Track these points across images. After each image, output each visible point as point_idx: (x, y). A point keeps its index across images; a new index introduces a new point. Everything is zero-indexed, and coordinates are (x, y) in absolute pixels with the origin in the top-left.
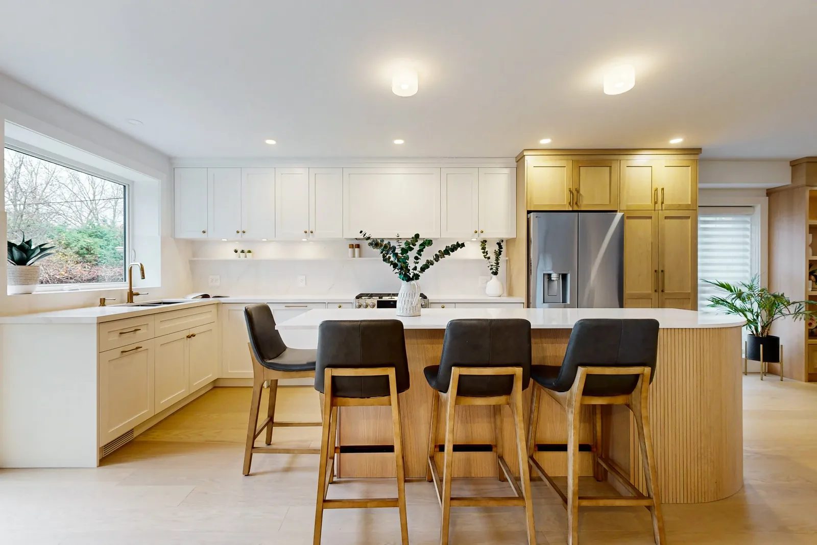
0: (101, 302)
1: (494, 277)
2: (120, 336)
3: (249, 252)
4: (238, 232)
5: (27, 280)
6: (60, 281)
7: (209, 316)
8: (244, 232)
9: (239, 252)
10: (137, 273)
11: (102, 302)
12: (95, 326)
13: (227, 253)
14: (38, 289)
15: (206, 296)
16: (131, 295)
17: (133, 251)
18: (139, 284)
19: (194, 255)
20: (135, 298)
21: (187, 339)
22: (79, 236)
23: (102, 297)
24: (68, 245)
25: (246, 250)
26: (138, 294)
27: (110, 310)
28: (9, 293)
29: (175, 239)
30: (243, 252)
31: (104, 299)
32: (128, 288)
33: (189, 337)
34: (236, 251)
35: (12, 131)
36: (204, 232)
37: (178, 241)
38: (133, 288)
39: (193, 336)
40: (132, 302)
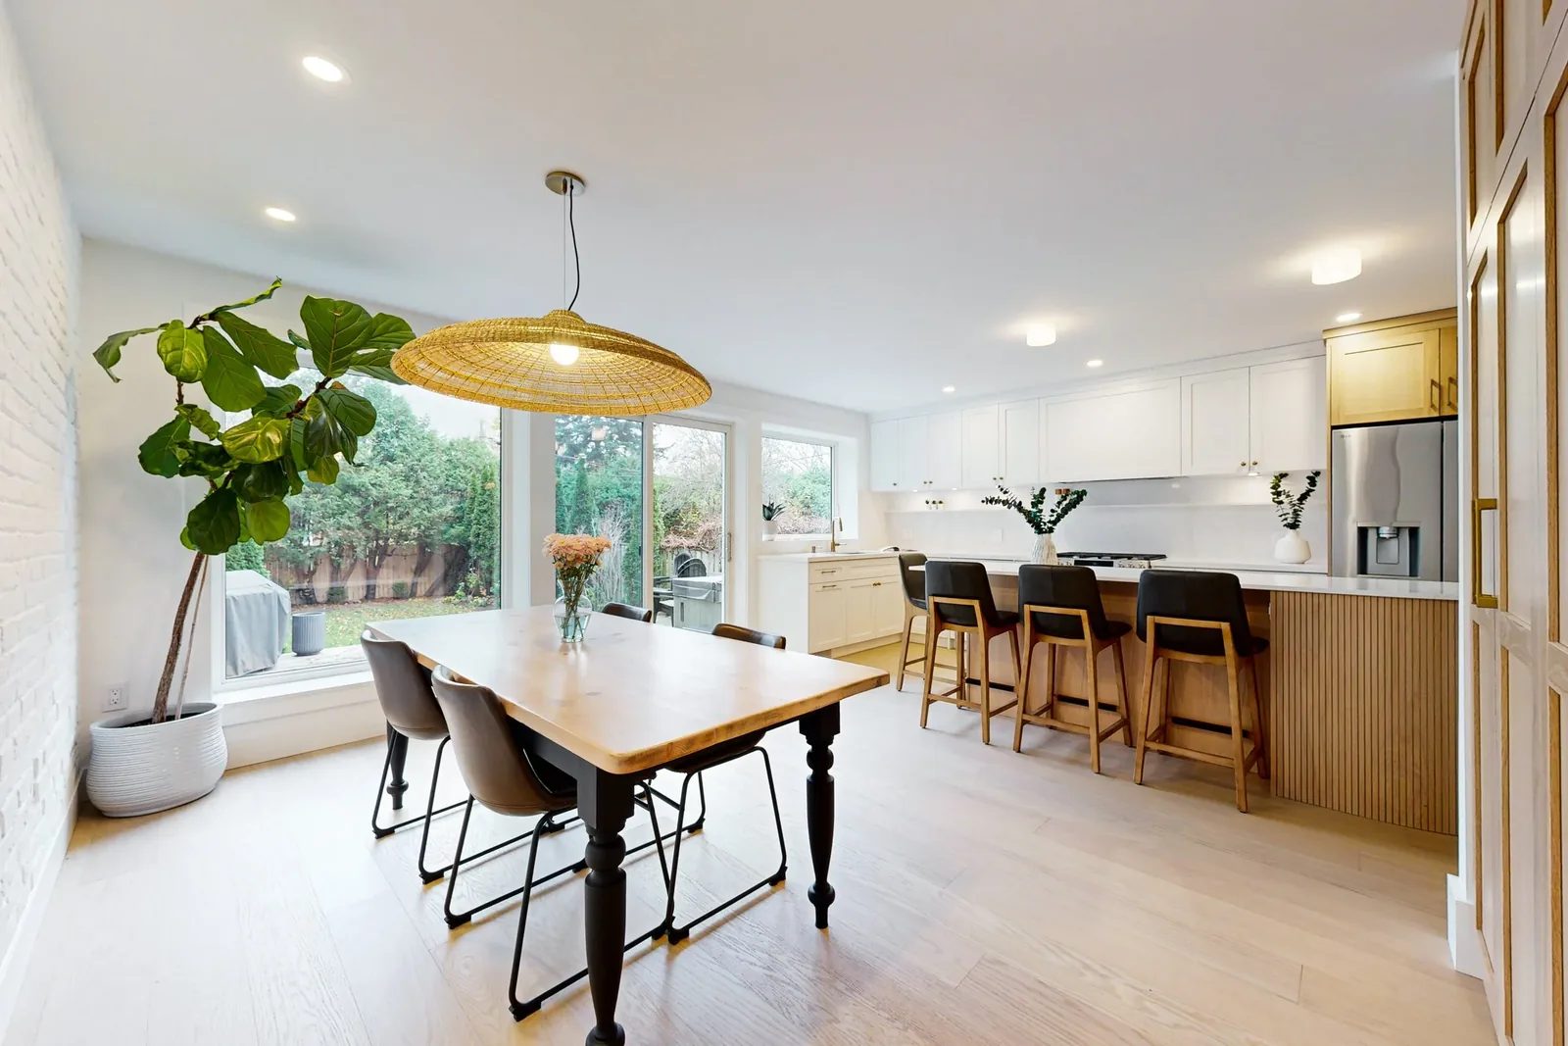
0: (812, 548)
1: (1291, 532)
2: (823, 574)
3: (941, 502)
4: (925, 483)
5: (772, 531)
6: (788, 533)
8: (931, 482)
9: (930, 503)
10: (837, 526)
12: (807, 565)
13: (918, 505)
14: (778, 538)
15: (895, 549)
16: (834, 545)
17: (836, 504)
18: (840, 537)
19: (889, 508)
20: (836, 548)
21: (873, 587)
22: (804, 482)
23: (814, 545)
24: (794, 495)
25: (937, 501)
26: (837, 545)
27: (818, 555)
28: (763, 539)
29: (871, 492)
30: (934, 502)
31: (816, 546)
32: (831, 539)
33: (875, 585)
34: (927, 503)
35: (766, 427)
36: (895, 484)
37: (873, 494)
38: (834, 539)
39: (879, 584)
40: (833, 550)
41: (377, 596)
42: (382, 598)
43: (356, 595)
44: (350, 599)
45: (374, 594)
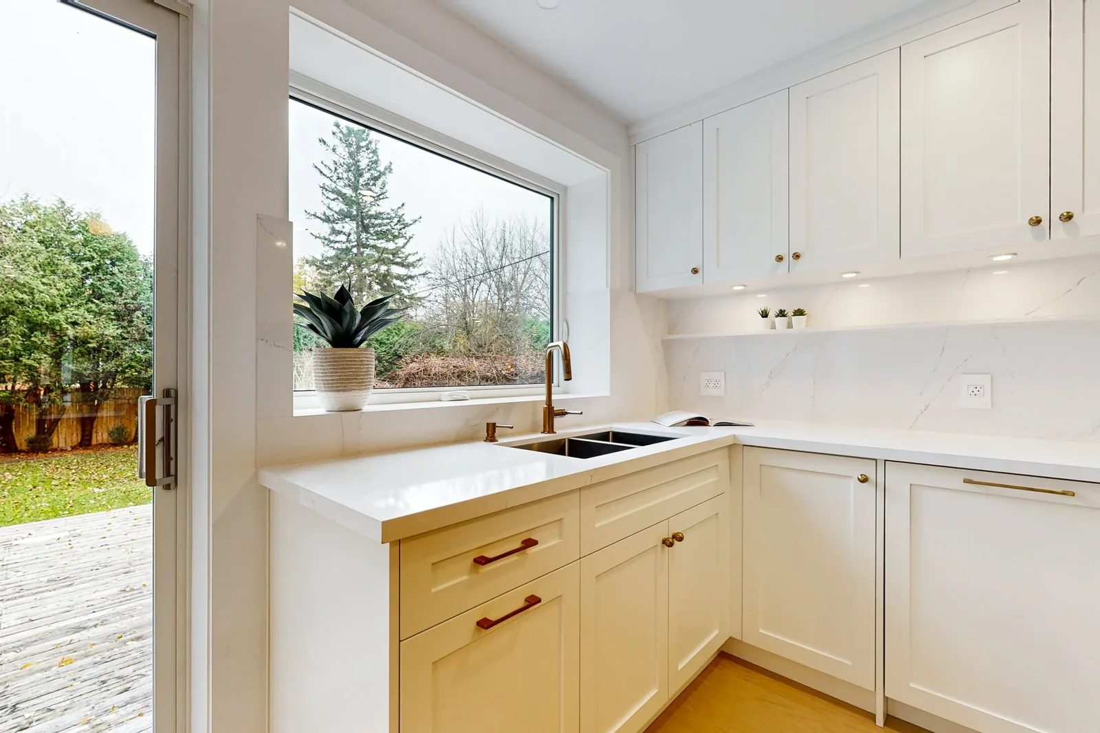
0: (487, 432)
2: (473, 570)
3: (799, 313)
4: (780, 259)
7: (711, 479)
8: (797, 256)
9: (772, 314)
10: (558, 366)
11: (490, 433)
13: (741, 319)
15: (700, 422)
17: (565, 324)
19: (671, 329)
20: (557, 421)
21: (663, 548)
23: (491, 421)
25: (791, 309)
26: (563, 413)
29: (635, 293)
30: (782, 314)
31: (494, 424)
32: (544, 398)
33: (668, 543)
34: (765, 315)
36: (695, 271)
37: (641, 298)
38: (554, 397)
39: (678, 538)
40: (549, 427)
41: (94, 442)
42: (100, 444)
43: (69, 440)
44: (55, 446)
45: (90, 440)
